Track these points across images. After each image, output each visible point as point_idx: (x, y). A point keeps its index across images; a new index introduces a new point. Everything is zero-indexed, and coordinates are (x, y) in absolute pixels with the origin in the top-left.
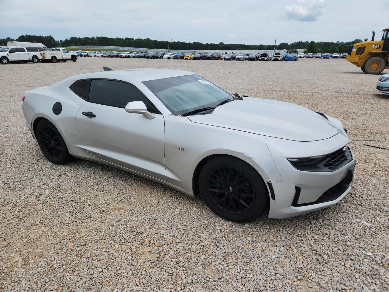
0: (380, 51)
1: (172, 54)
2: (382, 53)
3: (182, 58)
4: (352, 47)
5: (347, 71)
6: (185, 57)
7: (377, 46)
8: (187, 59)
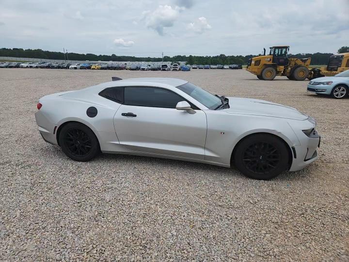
0: (271, 63)
1: (78, 65)
2: (272, 65)
3: (89, 68)
4: (252, 60)
5: (246, 78)
6: (92, 67)
7: (269, 59)
8: (94, 69)
